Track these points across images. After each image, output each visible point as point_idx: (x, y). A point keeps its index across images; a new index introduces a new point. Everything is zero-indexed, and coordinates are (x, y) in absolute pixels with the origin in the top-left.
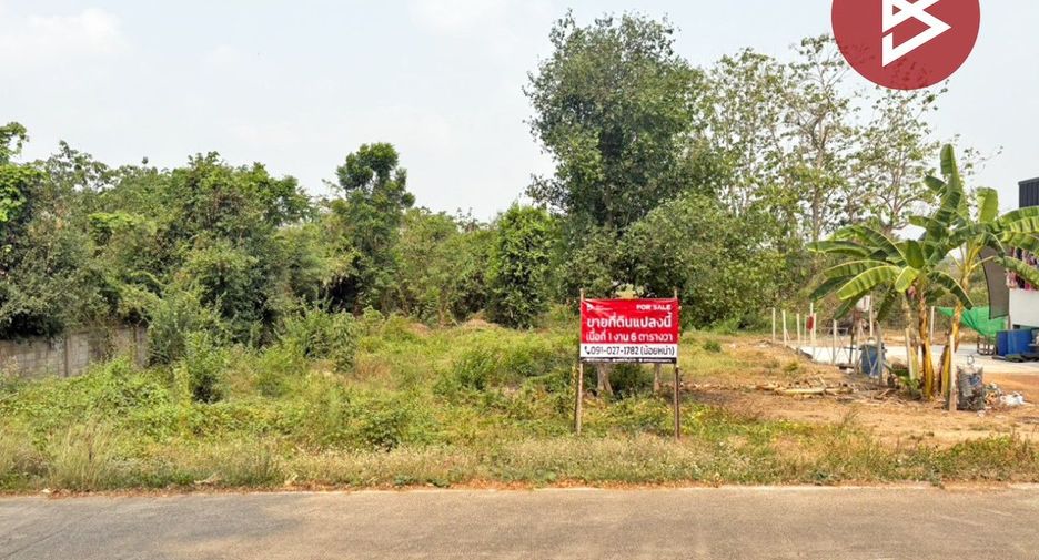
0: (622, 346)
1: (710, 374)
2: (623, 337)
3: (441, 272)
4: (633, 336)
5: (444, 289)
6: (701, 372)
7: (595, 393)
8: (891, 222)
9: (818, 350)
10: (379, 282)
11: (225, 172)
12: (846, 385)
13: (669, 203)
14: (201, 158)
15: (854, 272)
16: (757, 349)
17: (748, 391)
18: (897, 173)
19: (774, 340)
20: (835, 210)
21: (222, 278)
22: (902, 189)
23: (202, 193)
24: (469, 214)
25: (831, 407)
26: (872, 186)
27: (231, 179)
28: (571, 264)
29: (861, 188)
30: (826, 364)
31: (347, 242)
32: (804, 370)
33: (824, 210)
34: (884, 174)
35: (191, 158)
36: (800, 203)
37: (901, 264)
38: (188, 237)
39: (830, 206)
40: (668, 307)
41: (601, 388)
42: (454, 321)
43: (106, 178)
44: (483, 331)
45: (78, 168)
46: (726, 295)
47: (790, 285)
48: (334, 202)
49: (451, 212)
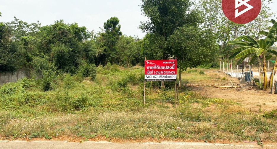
0: (158, 75)
1: (199, 81)
2: (159, 72)
3: (128, 52)
4: (162, 72)
5: (129, 57)
6: (196, 80)
7: (160, 88)
8: (258, 36)
9: (232, 73)
10: (111, 55)
11: (63, 25)
12: (239, 85)
13: (180, 28)
14: (58, 21)
15: (242, 50)
16: (215, 73)
17: (209, 86)
18: (260, 22)
19: (221, 71)
20: (241, 33)
21: (62, 55)
22: (261, 27)
23: (57, 31)
24: (137, 36)
25: (233, 92)
26: (252, 26)
27: (64, 27)
28: (150, 49)
29: (249, 27)
30: (234, 78)
31: (103, 45)
32: (227, 80)
33: (238, 33)
34: (256, 23)
35: (55, 22)
36: (231, 32)
37: (258, 47)
38: (54, 43)
39: (240, 32)
40: (173, 62)
41: (162, 86)
42: (131, 66)
43: (28, 26)
44: (139, 69)
45: (20, 24)
46: (200, 57)
47: (227, 55)
48: (102, 33)
49: (132, 36)
